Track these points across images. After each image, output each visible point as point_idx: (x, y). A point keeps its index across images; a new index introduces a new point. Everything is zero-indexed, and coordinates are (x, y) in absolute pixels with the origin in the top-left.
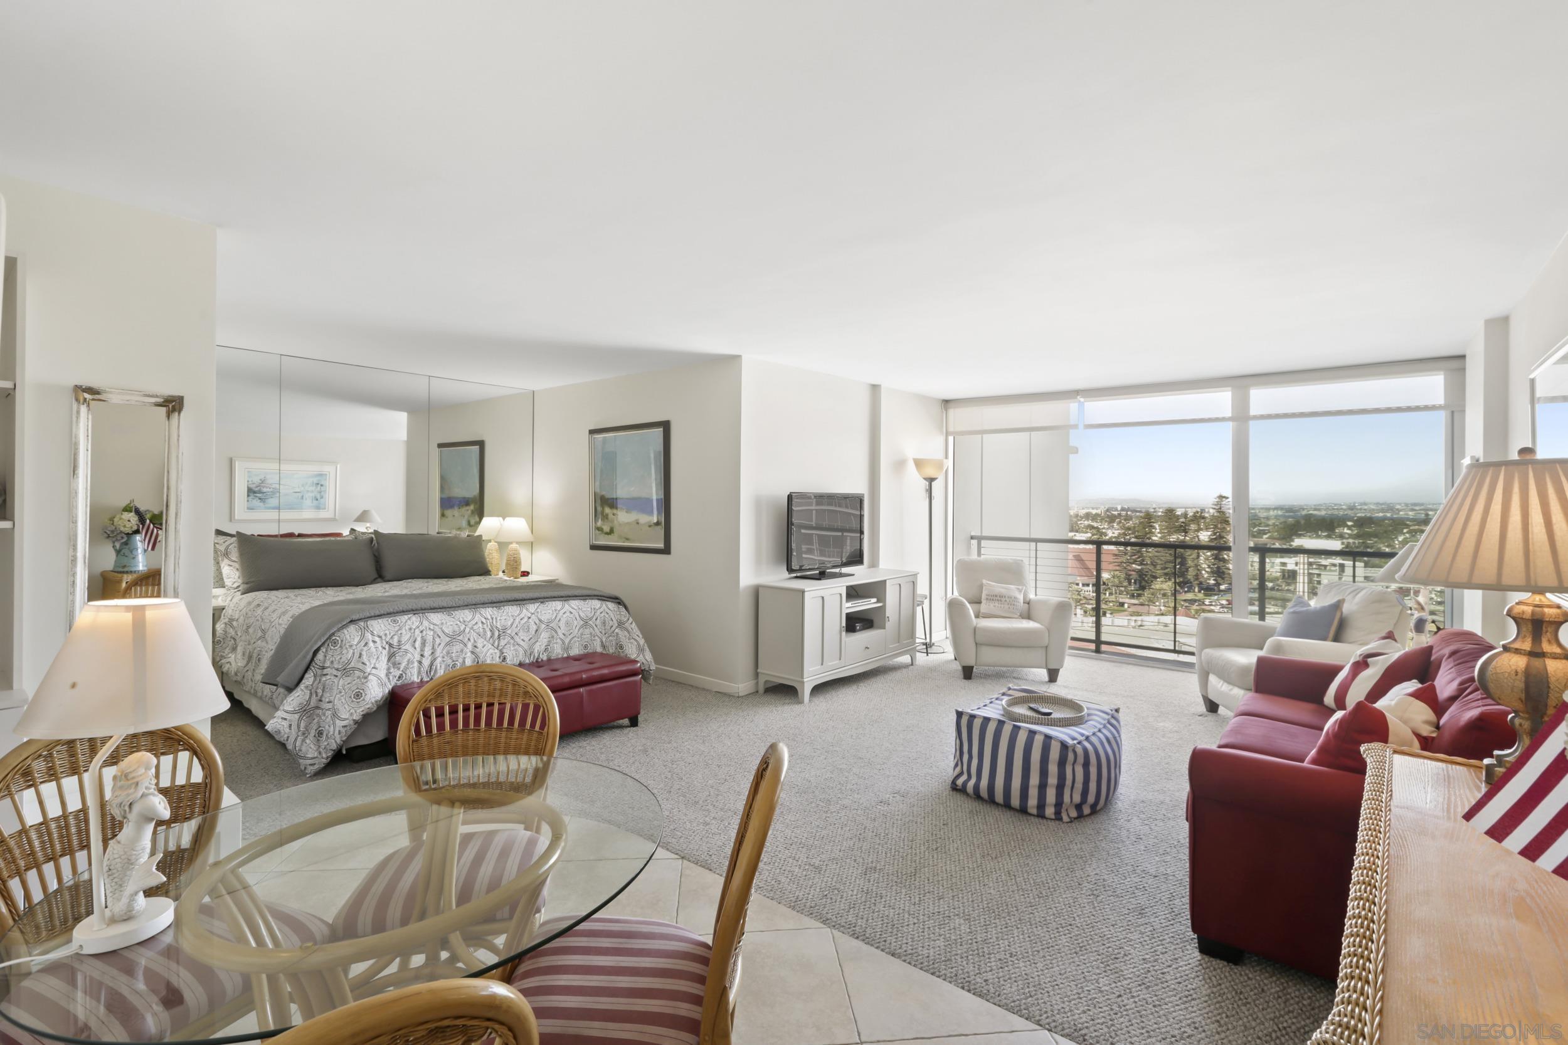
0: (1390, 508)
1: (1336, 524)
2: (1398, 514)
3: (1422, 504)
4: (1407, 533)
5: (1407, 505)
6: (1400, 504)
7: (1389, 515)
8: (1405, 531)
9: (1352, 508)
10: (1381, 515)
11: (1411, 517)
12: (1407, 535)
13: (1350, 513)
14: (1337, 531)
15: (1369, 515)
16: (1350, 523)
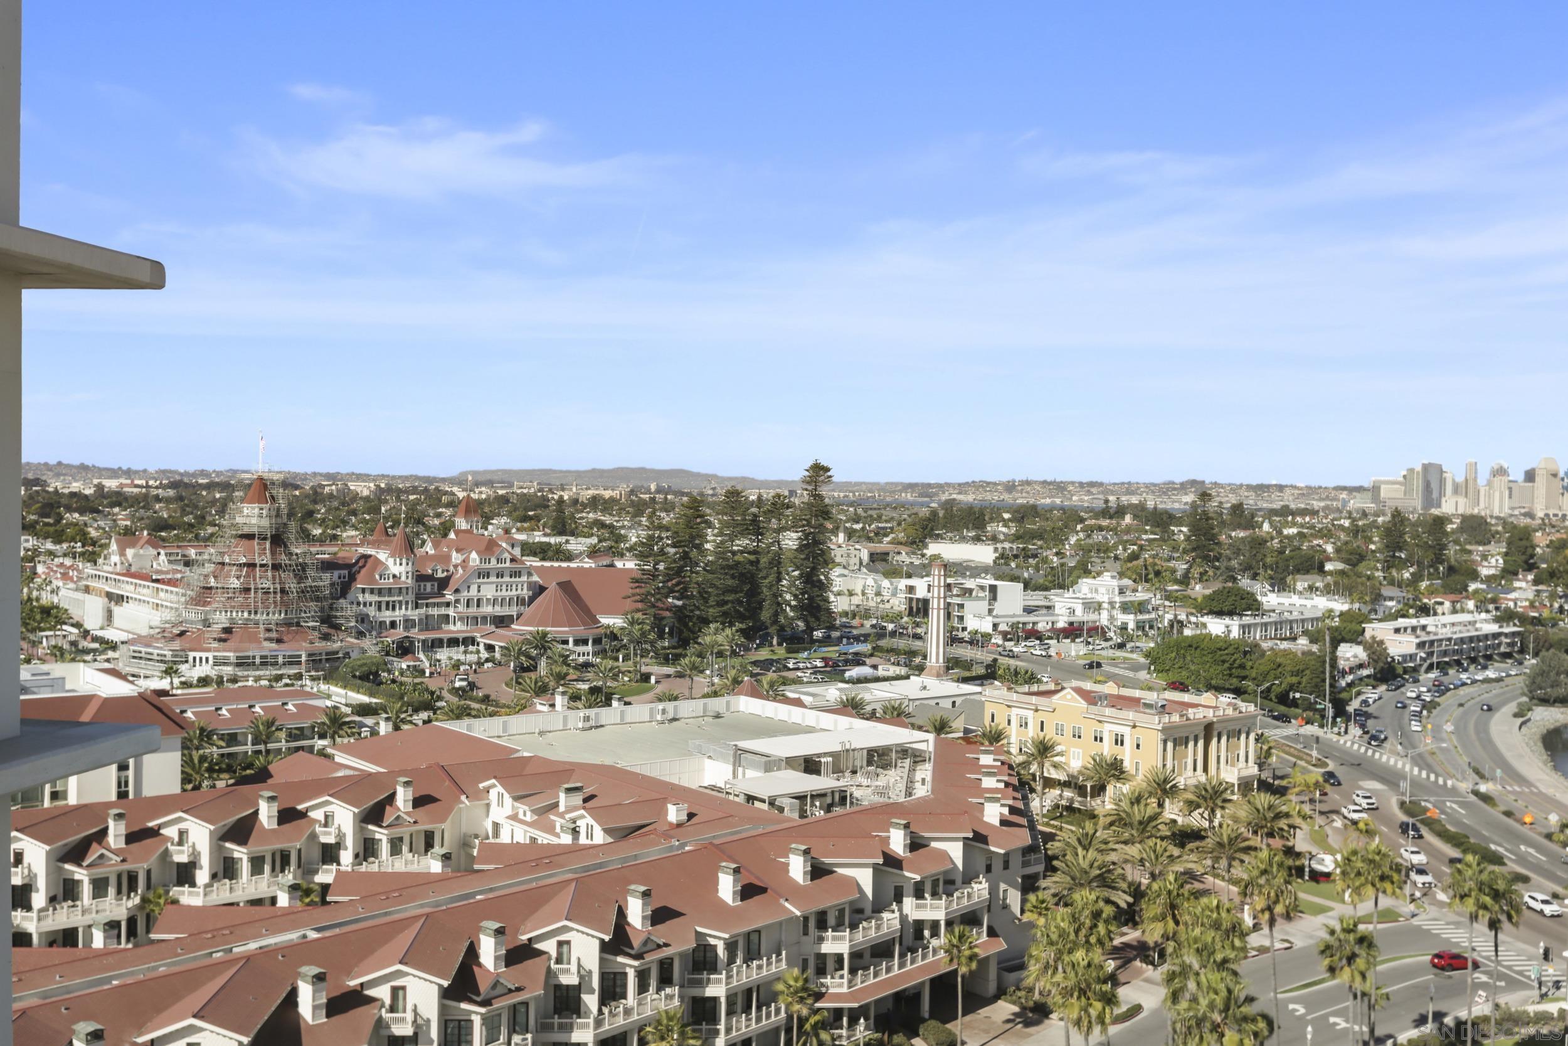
0: (1060, 487)
1: (987, 518)
2: (1071, 499)
3: (1101, 484)
4: (1082, 530)
5: (1081, 484)
6: (1073, 483)
7: (1058, 501)
8: (1079, 527)
9: (1010, 487)
10: (1048, 501)
11: (1086, 505)
12: (1081, 535)
13: (1006, 496)
14: (989, 529)
15: (1032, 501)
16: (1006, 516)
